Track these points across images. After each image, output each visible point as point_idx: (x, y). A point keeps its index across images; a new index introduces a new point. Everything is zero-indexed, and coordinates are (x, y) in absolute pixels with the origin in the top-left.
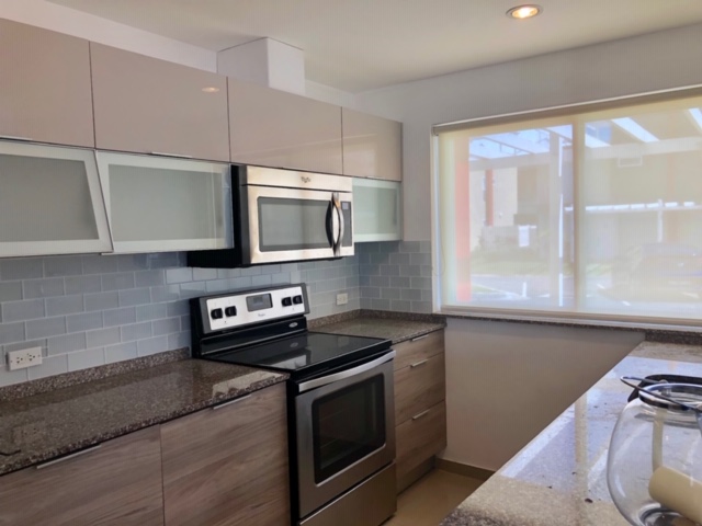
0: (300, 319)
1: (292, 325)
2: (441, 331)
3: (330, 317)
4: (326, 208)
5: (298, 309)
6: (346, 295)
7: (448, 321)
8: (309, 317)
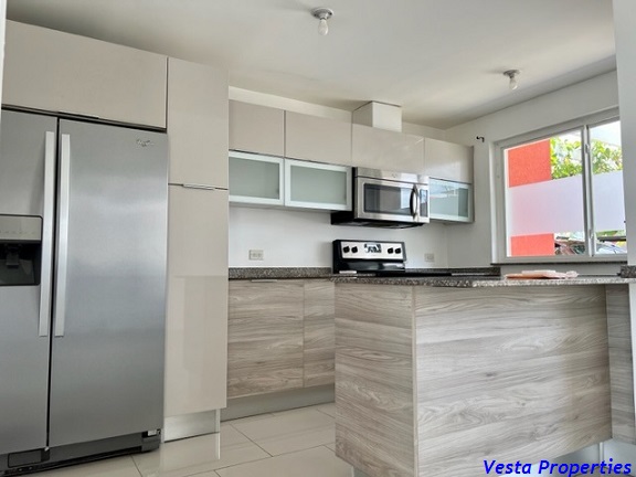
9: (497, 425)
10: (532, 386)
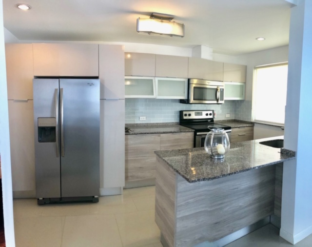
0: (212, 120)
1: (209, 121)
2: (253, 126)
3: (223, 120)
4: (215, 91)
5: (211, 117)
6: (229, 115)
7: (255, 124)
8: (215, 120)
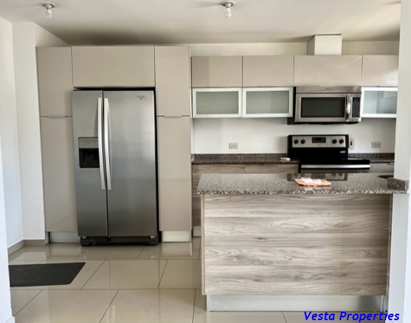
9: (266, 268)
10: (299, 250)
